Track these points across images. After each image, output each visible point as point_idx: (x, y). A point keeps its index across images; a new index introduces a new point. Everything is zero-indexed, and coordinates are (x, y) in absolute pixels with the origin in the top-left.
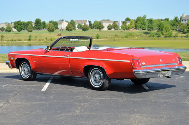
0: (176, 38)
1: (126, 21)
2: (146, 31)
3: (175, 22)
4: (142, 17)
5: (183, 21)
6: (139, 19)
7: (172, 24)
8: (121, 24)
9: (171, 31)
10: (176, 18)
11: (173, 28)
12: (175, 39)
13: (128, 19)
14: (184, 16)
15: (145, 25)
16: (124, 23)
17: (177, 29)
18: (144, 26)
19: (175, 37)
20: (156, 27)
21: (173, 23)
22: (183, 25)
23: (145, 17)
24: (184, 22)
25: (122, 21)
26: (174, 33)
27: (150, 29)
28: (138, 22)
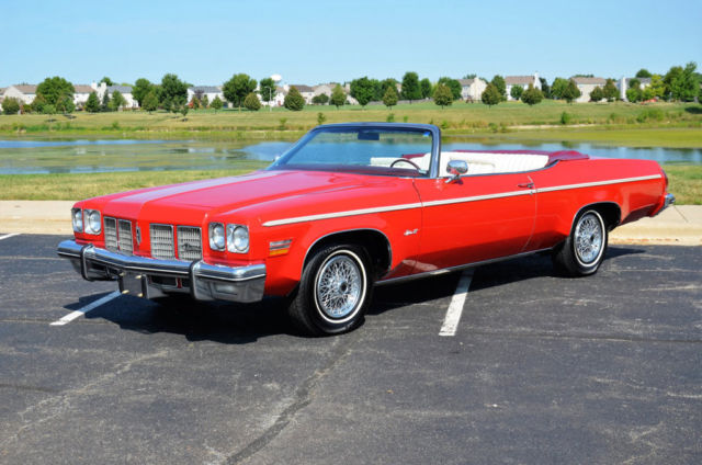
1: (639, 79)
2: (695, 104)
4: (684, 67)
6: (674, 72)
8: (624, 88)
13: (643, 74)
15: (691, 88)
16: (632, 83)
18: (688, 93)
23: (694, 68)
25: (627, 80)
28: (674, 81)
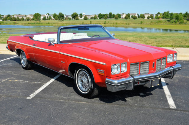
0: (186, 24)
2: (169, 20)
4: (167, 12)
6: (165, 13)
8: (155, 16)
9: (183, 20)
10: (186, 13)
11: (184, 18)
12: (185, 24)
13: (159, 13)
15: (168, 16)
16: (157, 15)
17: (187, 19)
18: (167, 17)
19: (185, 23)
20: (174, 17)
21: (185, 15)
25: (155, 14)
26: (185, 21)
27: (171, 18)
28: (165, 15)
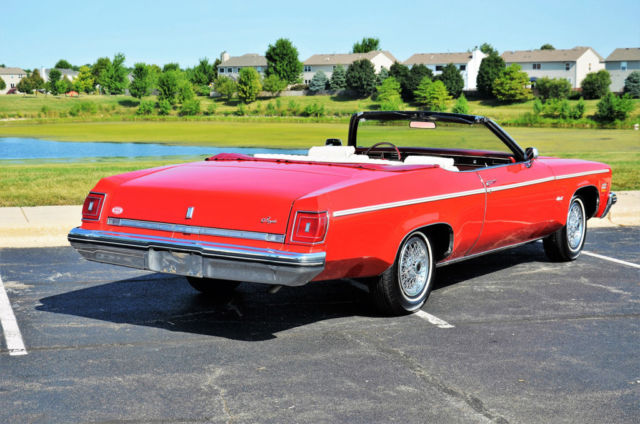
0: (211, 117)
1: (59, 70)
2: (127, 96)
3: (202, 74)
4: (112, 59)
5: (222, 70)
6: (102, 64)
7: (194, 78)
9: (196, 97)
10: (203, 64)
11: (199, 88)
12: (209, 120)
13: (62, 65)
14: (226, 58)
15: (121, 80)
16: (54, 75)
17: (212, 94)
18: (118, 85)
19: (207, 114)
20: (153, 86)
21: (196, 76)
22: (229, 83)
23: (122, 60)
24: (225, 74)
25: (46, 70)
26: (205, 104)
27: (138, 91)
28: (104, 72)
